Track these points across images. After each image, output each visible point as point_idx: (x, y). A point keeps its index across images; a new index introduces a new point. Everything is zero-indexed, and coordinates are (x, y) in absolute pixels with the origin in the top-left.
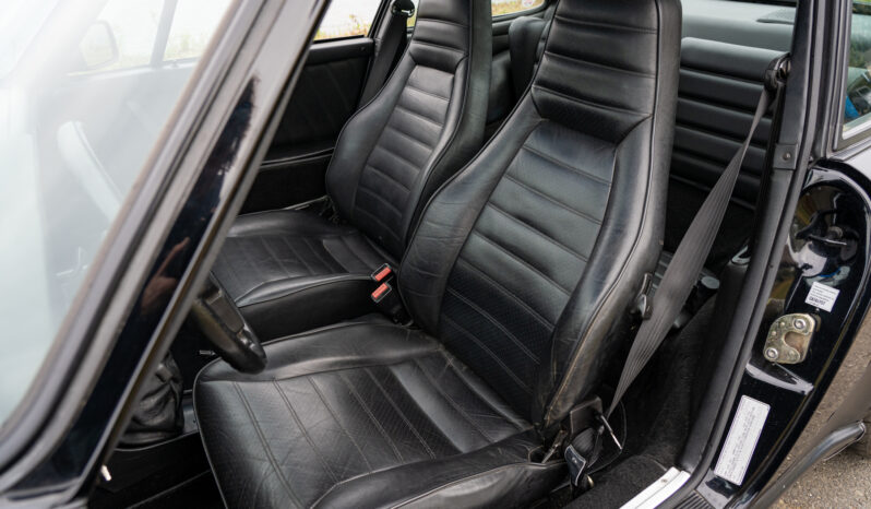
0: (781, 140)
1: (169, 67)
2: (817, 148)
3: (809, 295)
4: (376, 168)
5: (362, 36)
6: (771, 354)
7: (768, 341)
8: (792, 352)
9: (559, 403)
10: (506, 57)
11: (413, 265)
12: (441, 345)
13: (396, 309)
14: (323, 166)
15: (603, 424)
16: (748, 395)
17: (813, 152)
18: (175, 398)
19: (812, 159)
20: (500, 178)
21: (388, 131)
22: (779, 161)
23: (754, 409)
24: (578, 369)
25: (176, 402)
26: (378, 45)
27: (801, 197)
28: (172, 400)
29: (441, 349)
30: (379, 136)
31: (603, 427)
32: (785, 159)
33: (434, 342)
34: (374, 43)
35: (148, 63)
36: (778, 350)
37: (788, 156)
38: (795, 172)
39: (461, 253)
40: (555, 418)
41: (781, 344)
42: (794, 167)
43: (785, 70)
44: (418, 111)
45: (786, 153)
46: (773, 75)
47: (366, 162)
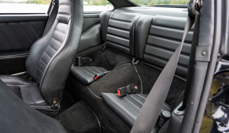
0: (199, 44)
2: (222, 49)
4: (42, 60)
5: (45, 14)
10: (99, 26)
17: (220, 51)
19: (219, 55)
22: (199, 56)
26: (49, 17)
27: (214, 78)
30: (46, 48)
32: (203, 55)
37: (204, 53)
38: (210, 63)
42: (209, 60)
43: (199, 4)
44: (57, 39)
45: (203, 51)
46: (193, 6)
47: (39, 58)
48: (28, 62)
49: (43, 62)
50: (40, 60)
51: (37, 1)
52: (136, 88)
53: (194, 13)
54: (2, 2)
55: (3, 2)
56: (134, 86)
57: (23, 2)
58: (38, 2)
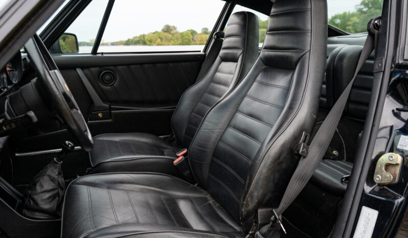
0: (377, 58)
1: (100, 55)
2: (395, 59)
3: (399, 143)
4: (196, 113)
6: (378, 179)
7: (376, 171)
8: (388, 176)
9: (249, 199)
11: (196, 145)
12: (209, 195)
13: (186, 173)
14: (171, 114)
15: (274, 214)
16: (366, 206)
17: (393, 61)
18: (59, 198)
19: (393, 65)
20: (244, 98)
21: (206, 95)
22: (375, 68)
23: (369, 214)
24: (259, 178)
25: (59, 200)
26: (207, 55)
28: (57, 199)
29: (208, 196)
30: (201, 97)
31: (273, 216)
32: (378, 67)
33: (205, 192)
34: (205, 54)
35: (90, 53)
36: (381, 176)
37: (380, 65)
38: (384, 72)
39: (221, 138)
40: (247, 209)
41: (382, 172)
42: (383, 70)
43: (378, 24)
44: (220, 83)
45: (379, 63)
46: (371, 26)
47: (192, 112)
48: (176, 117)
49: (197, 115)
50: (194, 114)
51: (146, 40)
52: (336, 154)
53: (374, 32)
54: (82, 44)
55: (84, 45)
56: (332, 151)
57: (118, 42)
58: (147, 42)
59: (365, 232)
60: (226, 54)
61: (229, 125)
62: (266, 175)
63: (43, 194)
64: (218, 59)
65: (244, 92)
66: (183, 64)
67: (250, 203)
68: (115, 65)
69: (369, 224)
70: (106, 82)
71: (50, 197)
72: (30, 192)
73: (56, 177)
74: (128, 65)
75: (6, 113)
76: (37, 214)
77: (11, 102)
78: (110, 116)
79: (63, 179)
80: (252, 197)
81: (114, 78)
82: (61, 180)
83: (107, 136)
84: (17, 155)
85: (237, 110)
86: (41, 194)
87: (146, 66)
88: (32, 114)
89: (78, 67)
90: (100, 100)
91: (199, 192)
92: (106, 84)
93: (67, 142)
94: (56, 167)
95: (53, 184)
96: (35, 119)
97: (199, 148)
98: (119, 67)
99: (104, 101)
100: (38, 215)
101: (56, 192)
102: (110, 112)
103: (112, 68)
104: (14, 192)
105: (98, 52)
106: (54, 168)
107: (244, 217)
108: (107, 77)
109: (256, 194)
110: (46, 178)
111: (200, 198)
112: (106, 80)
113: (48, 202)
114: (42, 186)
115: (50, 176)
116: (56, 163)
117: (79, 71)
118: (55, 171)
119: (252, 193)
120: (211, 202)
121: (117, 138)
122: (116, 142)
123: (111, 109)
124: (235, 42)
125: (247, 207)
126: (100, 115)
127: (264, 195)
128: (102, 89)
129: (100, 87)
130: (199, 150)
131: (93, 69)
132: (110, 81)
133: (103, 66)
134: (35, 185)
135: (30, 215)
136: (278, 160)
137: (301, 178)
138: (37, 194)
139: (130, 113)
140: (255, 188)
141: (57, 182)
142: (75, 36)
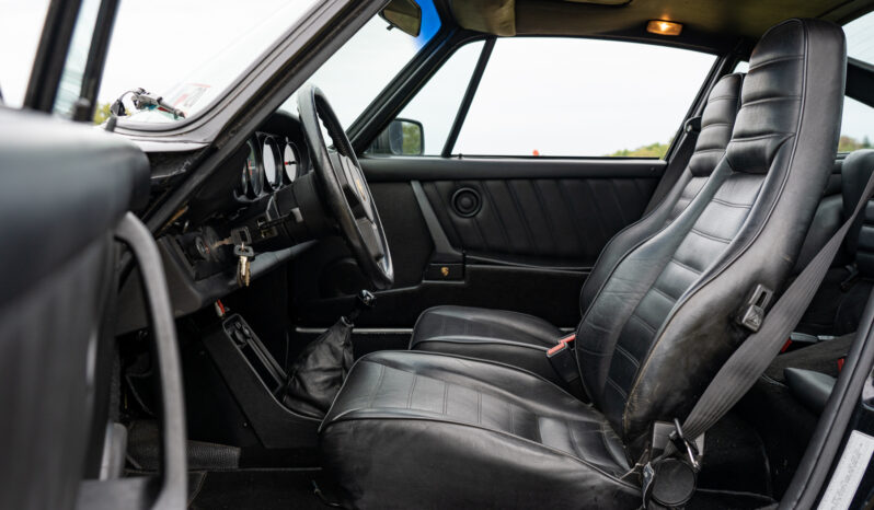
1: (456, 159)
5: (659, 158)
9: (635, 397)
11: (589, 322)
12: (606, 421)
16: (858, 429)
20: (687, 233)
23: (861, 445)
29: (603, 423)
33: (600, 415)
34: (667, 164)
35: (440, 154)
39: (636, 310)
59: (848, 478)
60: (700, 161)
61: (653, 286)
62: (670, 355)
63: (317, 374)
64: (687, 171)
65: (689, 223)
66: (617, 183)
67: (636, 405)
68: (482, 179)
69: (858, 465)
70: (463, 210)
71: (326, 382)
72: (297, 367)
73: (341, 349)
74: (506, 179)
75: (267, 213)
76: (304, 405)
77: (277, 200)
78: (463, 274)
79: (351, 357)
80: (640, 394)
81: (476, 204)
82: (348, 356)
83: (451, 310)
84: (298, 330)
85: (671, 256)
86: (313, 373)
87: (540, 182)
88: (297, 211)
89: (415, 179)
90: (447, 242)
91: (588, 413)
92: (460, 213)
93: (364, 292)
94: (342, 333)
95: (334, 361)
96: (300, 218)
97: (594, 327)
98: (489, 183)
99: (454, 246)
100: (305, 408)
101: (337, 374)
102: (464, 267)
103: (475, 183)
104: (277, 370)
105: (453, 153)
106: (339, 333)
107: (626, 432)
108: (466, 200)
109: (647, 388)
110: (325, 348)
111: (586, 423)
112: (464, 207)
113: (322, 388)
114: (316, 360)
115: (330, 346)
116: (343, 324)
117: (416, 186)
118: (340, 339)
119: (641, 386)
120: (605, 432)
121: (470, 316)
122: (464, 321)
123: (465, 261)
124: (715, 135)
125: (631, 412)
126: (444, 270)
127: (667, 395)
128: (453, 223)
129: (450, 218)
130: (594, 330)
131: (441, 185)
132: (469, 208)
133: (459, 180)
134: (306, 356)
135: (294, 407)
136: (696, 329)
137: (744, 371)
138: (308, 372)
139: (501, 271)
140: (647, 377)
141: (341, 360)
142: (419, 124)
